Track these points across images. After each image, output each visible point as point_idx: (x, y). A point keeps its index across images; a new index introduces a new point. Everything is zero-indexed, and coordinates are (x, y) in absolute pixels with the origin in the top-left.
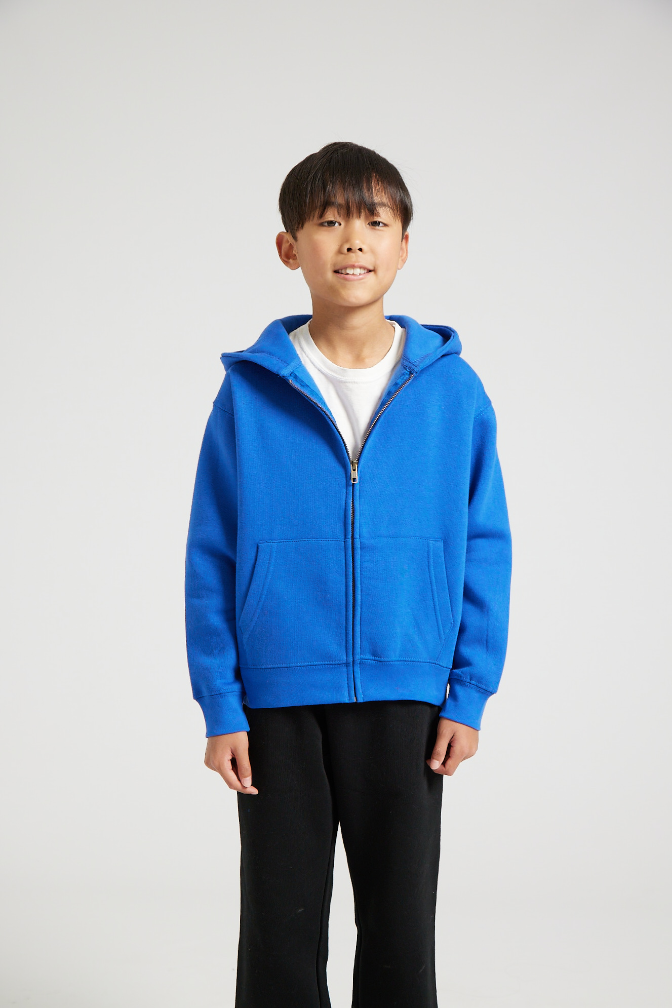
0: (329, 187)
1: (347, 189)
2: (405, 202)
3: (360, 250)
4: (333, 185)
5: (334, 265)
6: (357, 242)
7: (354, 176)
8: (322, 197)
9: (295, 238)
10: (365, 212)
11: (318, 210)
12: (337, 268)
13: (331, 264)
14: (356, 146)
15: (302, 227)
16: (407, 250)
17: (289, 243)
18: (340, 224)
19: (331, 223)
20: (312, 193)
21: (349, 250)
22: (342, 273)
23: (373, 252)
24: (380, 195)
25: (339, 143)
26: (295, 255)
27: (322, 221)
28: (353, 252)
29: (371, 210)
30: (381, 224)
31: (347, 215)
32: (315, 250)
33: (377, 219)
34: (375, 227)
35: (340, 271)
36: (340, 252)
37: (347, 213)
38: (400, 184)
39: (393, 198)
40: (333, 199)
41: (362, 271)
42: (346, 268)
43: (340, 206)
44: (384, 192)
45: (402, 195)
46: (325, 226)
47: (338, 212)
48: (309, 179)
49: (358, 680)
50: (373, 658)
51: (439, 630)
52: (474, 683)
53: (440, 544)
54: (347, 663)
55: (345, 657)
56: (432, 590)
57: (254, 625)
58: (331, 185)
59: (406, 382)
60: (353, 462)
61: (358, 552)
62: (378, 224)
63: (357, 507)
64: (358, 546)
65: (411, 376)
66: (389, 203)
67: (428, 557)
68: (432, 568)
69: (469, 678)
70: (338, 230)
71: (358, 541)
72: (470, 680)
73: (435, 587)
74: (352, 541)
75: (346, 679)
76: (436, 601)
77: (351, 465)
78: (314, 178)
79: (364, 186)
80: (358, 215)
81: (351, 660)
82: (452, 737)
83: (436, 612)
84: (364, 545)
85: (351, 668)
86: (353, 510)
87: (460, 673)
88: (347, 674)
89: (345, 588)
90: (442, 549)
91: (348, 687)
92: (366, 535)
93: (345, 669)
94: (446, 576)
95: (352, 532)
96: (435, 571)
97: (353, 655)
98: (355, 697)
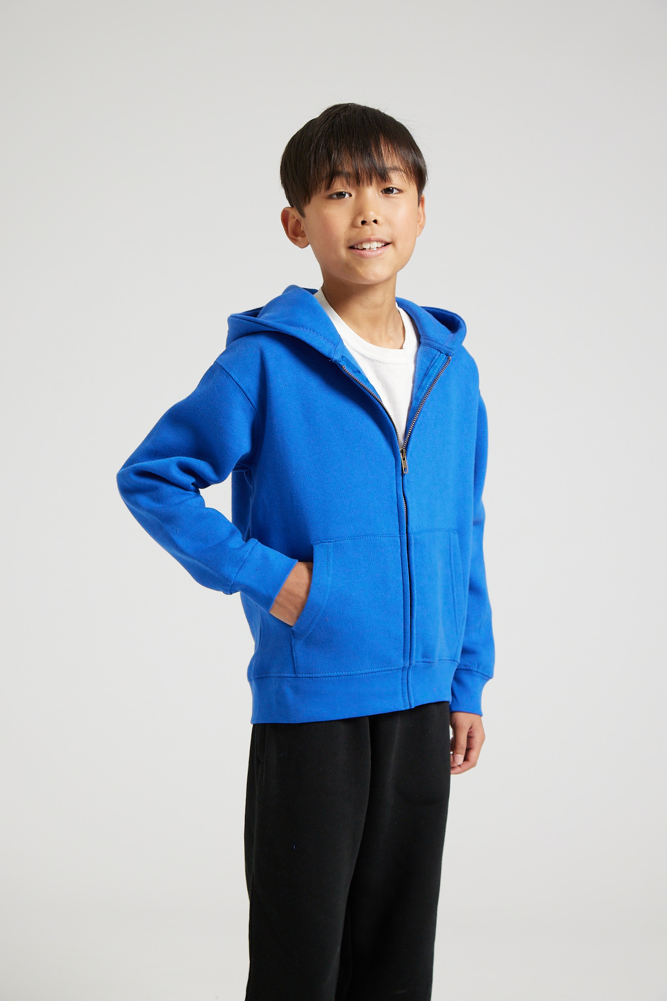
0: (334, 155)
1: (355, 155)
2: (419, 163)
3: (375, 221)
4: (338, 152)
5: (349, 241)
6: (372, 213)
7: (361, 140)
8: (328, 167)
10: (377, 178)
11: (324, 181)
12: (351, 244)
13: (345, 240)
14: (359, 106)
15: (309, 202)
16: (424, 214)
17: (296, 220)
18: (350, 195)
20: (316, 164)
21: (363, 223)
22: (358, 249)
23: (389, 222)
24: (391, 159)
25: (340, 105)
26: (303, 232)
27: (330, 192)
28: (367, 225)
29: (383, 176)
30: (394, 190)
31: (357, 183)
32: (326, 227)
33: (390, 186)
34: (389, 195)
35: (356, 247)
36: (353, 225)
37: (357, 180)
38: (411, 144)
39: (404, 160)
40: (340, 168)
41: (380, 245)
42: (362, 243)
43: (348, 176)
45: (414, 156)
46: (335, 199)
47: (347, 182)
48: (311, 148)
49: (410, 684)
50: (423, 660)
51: (456, 624)
52: (480, 671)
53: (456, 536)
54: (404, 668)
55: (402, 661)
56: (452, 584)
57: (311, 631)
58: (336, 152)
59: (445, 364)
60: (402, 451)
61: (412, 548)
62: (392, 191)
63: (409, 500)
64: (413, 542)
65: (448, 358)
66: (401, 167)
67: (450, 550)
68: (452, 562)
69: (476, 667)
70: (349, 202)
71: (412, 537)
72: (478, 668)
73: (454, 581)
74: (407, 536)
75: (401, 685)
76: (455, 595)
77: (401, 454)
78: (317, 147)
79: (373, 149)
80: (369, 183)
81: (407, 664)
82: (471, 728)
83: (454, 607)
84: (416, 540)
85: (406, 673)
86: (406, 503)
87: (468, 664)
88: (402, 680)
89: (402, 588)
90: (458, 540)
91: (402, 693)
92: (415, 530)
93: (401, 675)
94: (461, 568)
95: (406, 526)
96: (454, 564)
97: (410, 658)
98: (408, 704)
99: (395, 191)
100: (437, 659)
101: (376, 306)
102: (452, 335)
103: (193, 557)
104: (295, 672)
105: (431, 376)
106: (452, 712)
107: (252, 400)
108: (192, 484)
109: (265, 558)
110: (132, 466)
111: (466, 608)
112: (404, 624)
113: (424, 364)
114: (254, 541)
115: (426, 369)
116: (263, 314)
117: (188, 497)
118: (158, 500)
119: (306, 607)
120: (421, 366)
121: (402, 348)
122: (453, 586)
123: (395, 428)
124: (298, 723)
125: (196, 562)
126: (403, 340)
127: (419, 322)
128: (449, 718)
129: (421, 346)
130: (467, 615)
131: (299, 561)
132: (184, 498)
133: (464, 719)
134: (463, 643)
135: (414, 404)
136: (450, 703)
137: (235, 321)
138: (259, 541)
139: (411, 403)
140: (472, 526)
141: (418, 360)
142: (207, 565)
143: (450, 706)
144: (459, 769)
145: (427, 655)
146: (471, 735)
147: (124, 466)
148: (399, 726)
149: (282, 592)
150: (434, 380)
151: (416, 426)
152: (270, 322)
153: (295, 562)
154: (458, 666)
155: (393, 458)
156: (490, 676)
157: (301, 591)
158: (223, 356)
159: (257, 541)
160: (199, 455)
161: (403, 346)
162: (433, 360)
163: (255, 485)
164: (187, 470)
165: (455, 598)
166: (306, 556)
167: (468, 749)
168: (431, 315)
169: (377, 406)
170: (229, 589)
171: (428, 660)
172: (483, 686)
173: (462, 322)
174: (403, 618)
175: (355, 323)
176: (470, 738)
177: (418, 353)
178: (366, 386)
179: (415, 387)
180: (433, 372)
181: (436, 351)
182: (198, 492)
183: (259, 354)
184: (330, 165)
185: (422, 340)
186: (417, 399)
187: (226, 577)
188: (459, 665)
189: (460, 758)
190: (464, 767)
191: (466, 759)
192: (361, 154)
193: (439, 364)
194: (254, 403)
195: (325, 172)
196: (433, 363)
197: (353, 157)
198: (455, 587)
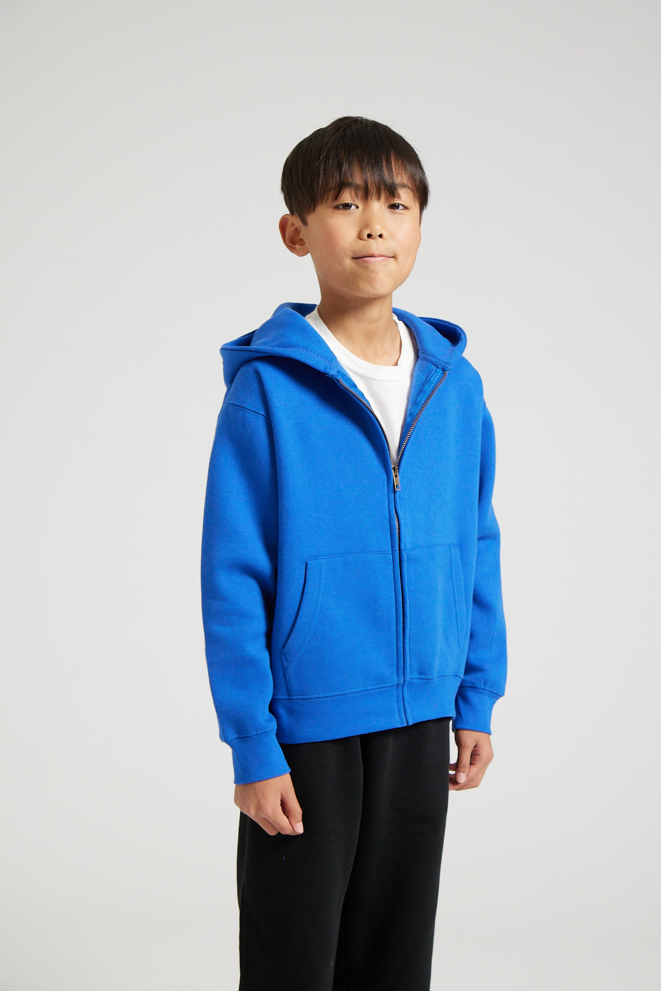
0: (345, 167)
1: (366, 168)
4: (349, 163)
5: (353, 252)
6: (378, 227)
7: (372, 155)
8: (338, 177)
9: (305, 222)
10: (385, 193)
11: (332, 191)
12: (356, 255)
13: (350, 250)
15: (314, 210)
17: (295, 227)
18: (357, 207)
19: (347, 206)
20: (325, 174)
21: (369, 236)
23: (392, 236)
24: (400, 177)
26: (302, 240)
27: (337, 203)
28: (372, 239)
29: (392, 191)
32: (329, 237)
33: (397, 201)
34: (394, 211)
36: (359, 237)
37: (366, 195)
39: (412, 178)
40: (350, 179)
43: (357, 188)
44: (404, 171)
46: (340, 209)
47: (356, 194)
48: (321, 158)
49: (406, 701)
50: (420, 677)
51: (458, 638)
52: (488, 688)
53: (458, 551)
54: (398, 685)
55: (396, 678)
56: (455, 599)
58: (347, 164)
59: (440, 380)
60: (394, 468)
61: (405, 564)
62: (398, 207)
63: (401, 516)
64: (405, 558)
65: (444, 373)
67: (451, 565)
68: (454, 577)
69: (483, 685)
70: (355, 213)
71: (404, 553)
72: (484, 686)
73: (457, 596)
74: (399, 553)
75: (396, 702)
76: (457, 610)
77: (393, 471)
78: (327, 157)
79: (384, 165)
81: (401, 681)
82: (476, 747)
84: (409, 556)
85: (400, 690)
86: (398, 520)
87: (474, 681)
88: (397, 697)
89: (394, 604)
90: (459, 555)
91: (398, 710)
92: (409, 546)
93: (395, 692)
94: (463, 583)
95: (399, 543)
96: (456, 579)
97: (404, 675)
98: (405, 721)
99: (401, 207)
100: (436, 675)
101: (373, 321)
102: (452, 348)
104: (289, 694)
105: (426, 392)
106: (456, 730)
111: (470, 623)
112: (397, 641)
113: (420, 379)
115: (421, 384)
120: (418, 381)
121: (396, 364)
122: (455, 601)
123: (388, 444)
126: (399, 355)
127: (418, 335)
129: (419, 360)
134: (468, 659)
135: (408, 420)
139: (405, 419)
141: (415, 375)
145: (423, 671)
146: (476, 753)
150: (429, 397)
151: (410, 441)
155: (385, 475)
156: (500, 696)
161: (399, 362)
162: (428, 376)
165: (458, 612)
168: (432, 327)
171: (426, 677)
172: (493, 704)
173: (462, 334)
174: (395, 634)
175: (349, 340)
176: (474, 755)
177: (416, 367)
178: (363, 400)
179: (410, 404)
180: (428, 388)
181: (433, 366)
184: (340, 177)
185: (419, 355)
186: (411, 415)
188: (463, 681)
189: (462, 776)
192: (373, 167)
193: (434, 379)
195: (333, 181)
196: (429, 378)
197: (364, 171)
198: (457, 603)
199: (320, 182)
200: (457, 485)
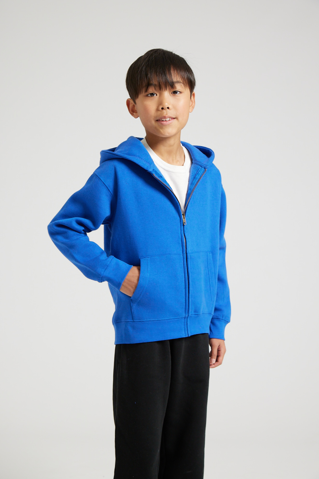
0: (149, 75)
1: (158, 75)
3: (168, 108)
4: (151, 73)
5: (156, 117)
6: (166, 104)
8: (146, 81)
10: (169, 87)
11: (144, 88)
12: (157, 119)
13: (154, 117)
15: (138, 97)
18: (157, 95)
20: (141, 79)
21: (162, 109)
22: (160, 121)
23: (175, 108)
24: (176, 77)
26: (136, 111)
27: (147, 93)
28: (164, 110)
29: (172, 85)
31: (160, 89)
32: (146, 110)
33: (175, 90)
34: (175, 95)
36: (158, 110)
37: (160, 87)
39: (183, 78)
40: (151, 82)
41: (170, 119)
42: (162, 118)
43: (155, 85)
44: (178, 75)
46: (149, 96)
47: (155, 88)
49: (188, 325)
50: (195, 314)
51: (211, 297)
52: (224, 319)
53: (211, 254)
54: (185, 317)
55: (184, 314)
56: (209, 277)
57: (140, 299)
59: (204, 173)
60: (183, 214)
61: (189, 260)
63: (187, 237)
64: (189, 257)
65: (205, 170)
66: (181, 81)
67: (208, 261)
68: (209, 267)
69: (222, 317)
70: (156, 98)
71: (189, 255)
73: (210, 276)
74: (186, 255)
75: (184, 325)
76: (210, 283)
77: (183, 216)
79: (167, 72)
80: (165, 89)
81: (187, 316)
82: (219, 346)
83: (210, 288)
84: (191, 256)
85: (186, 320)
86: (185, 239)
87: (218, 315)
88: (184, 323)
89: (184, 279)
90: (211, 257)
91: (184, 329)
92: (190, 252)
93: (183, 320)
94: (213, 270)
95: (186, 250)
96: (210, 268)
97: (188, 313)
98: (187, 334)
99: (178, 93)
100: (201, 313)
101: (170, 146)
102: (208, 159)
103: (83, 264)
104: (133, 319)
105: (197, 178)
106: (210, 339)
107: (111, 191)
108: (83, 230)
109: (117, 264)
110: (54, 222)
111: (216, 289)
112: (185, 296)
113: (194, 173)
114: (112, 257)
115: (194, 175)
116: (117, 150)
117: (81, 236)
118: (67, 238)
119: (137, 287)
120: (192, 173)
121: (183, 165)
122: (209, 278)
123: (179, 203)
124: (134, 343)
125: (85, 266)
126: (184, 161)
127: (192, 153)
128: (209, 341)
129: (193, 164)
130: (217, 292)
131: (133, 266)
132: (79, 237)
133: (216, 342)
134: (215, 306)
135: (189, 192)
136: (209, 334)
137: (103, 153)
138: (115, 257)
139: (188, 191)
140: (219, 250)
141: (191, 171)
142: (90, 268)
143: (209, 336)
144: (213, 366)
145: (196, 311)
146: (219, 349)
147: (51, 222)
148: (184, 345)
149: (126, 280)
150: (199, 180)
151: (190, 202)
152: (119, 154)
153: (132, 266)
154: (213, 317)
155: (179, 218)
156: (229, 321)
157: (135, 280)
158: (97, 170)
159: (114, 256)
160: (85, 217)
162: (198, 171)
163: (112, 231)
164: (80, 223)
165: (211, 284)
166: (137, 263)
167: (218, 356)
168: (198, 149)
169: (170, 193)
170: (100, 279)
171: (197, 313)
172: (225, 326)
173: (212, 152)
174: (184, 293)
175: (160, 154)
176: (219, 351)
177: (191, 167)
178: (165, 184)
179: (190, 184)
180: (198, 176)
181: (200, 167)
182: (86, 234)
183: (114, 169)
185: (193, 161)
186: (190, 189)
187: (99, 273)
189: (214, 360)
190: (216, 364)
191: (217, 361)
192: (162, 75)
193: (201, 173)
194: (111, 192)
195: (145, 83)
196: (198, 172)
197: (157, 77)
198: (210, 279)
199: (139, 84)
200: (211, 223)
